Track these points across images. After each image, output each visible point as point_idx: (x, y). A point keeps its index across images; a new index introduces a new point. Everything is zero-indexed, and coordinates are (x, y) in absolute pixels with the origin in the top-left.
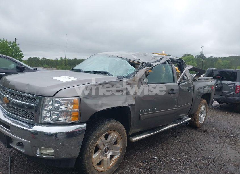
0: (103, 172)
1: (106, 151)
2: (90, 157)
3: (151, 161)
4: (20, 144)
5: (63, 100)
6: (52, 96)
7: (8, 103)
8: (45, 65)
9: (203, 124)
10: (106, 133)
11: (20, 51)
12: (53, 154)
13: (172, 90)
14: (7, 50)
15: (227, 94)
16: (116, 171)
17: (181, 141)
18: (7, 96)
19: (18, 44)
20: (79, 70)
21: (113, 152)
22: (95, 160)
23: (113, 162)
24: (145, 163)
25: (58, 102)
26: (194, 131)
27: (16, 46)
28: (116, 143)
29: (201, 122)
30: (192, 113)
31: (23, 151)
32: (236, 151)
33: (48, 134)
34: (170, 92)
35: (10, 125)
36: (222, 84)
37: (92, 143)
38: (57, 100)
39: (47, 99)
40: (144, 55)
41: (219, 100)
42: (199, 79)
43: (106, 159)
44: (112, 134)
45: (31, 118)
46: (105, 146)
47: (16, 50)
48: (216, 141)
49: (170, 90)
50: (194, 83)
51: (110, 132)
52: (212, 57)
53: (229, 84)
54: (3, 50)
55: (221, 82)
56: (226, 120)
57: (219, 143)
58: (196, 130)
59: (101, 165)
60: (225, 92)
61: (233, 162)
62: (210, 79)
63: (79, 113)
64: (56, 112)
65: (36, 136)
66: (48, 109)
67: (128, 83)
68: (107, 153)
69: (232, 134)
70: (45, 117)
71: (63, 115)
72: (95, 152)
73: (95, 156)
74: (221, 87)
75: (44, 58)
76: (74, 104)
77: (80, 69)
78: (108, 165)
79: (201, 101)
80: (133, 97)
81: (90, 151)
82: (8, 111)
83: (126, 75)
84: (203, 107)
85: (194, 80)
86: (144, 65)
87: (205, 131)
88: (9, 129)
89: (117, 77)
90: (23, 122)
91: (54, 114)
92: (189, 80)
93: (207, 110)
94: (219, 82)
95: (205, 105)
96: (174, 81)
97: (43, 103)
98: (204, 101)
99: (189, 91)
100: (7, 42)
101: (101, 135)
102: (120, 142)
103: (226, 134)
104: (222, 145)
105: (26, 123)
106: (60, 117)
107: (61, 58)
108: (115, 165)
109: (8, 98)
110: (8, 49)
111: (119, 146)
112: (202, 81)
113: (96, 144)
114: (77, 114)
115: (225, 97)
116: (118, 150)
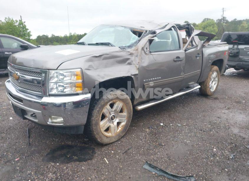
0: (111, 138)
1: (112, 119)
2: (97, 124)
3: (157, 127)
4: (34, 115)
5: (66, 72)
6: (56, 69)
7: (18, 78)
8: (55, 43)
9: (214, 92)
10: (111, 102)
11: (27, 29)
12: (63, 122)
13: (178, 57)
14: (14, 29)
15: (244, 59)
16: (123, 137)
17: (189, 109)
18: (17, 72)
19: (25, 22)
20: (83, 44)
21: (120, 120)
22: (102, 126)
23: (120, 129)
24: (151, 129)
25: (62, 75)
26: (204, 99)
27: (22, 24)
28: (121, 111)
29: (212, 90)
30: (202, 81)
31: (36, 121)
32: (245, 116)
33: (56, 104)
34: (175, 60)
35: (22, 99)
36: (238, 49)
37: (98, 111)
38: (61, 72)
39: (52, 72)
40: (149, 22)
41: (236, 66)
42: (208, 45)
43: (113, 125)
44: (117, 103)
45: (40, 91)
46: (111, 114)
47: (23, 28)
48: (226, 107)
49: (175, 58)
50: (204, 49)
51: (114, 101)
52: (235, 19)
53: (246, 48)
54: (11, 30)
55: (238, 46)
56: (241, 87)
57: (229, 109)
58: (207, 98)
59: (109, 131)
60: (242, 57)
61: (238, 125)
62: (223, 44)
63: (82, 83)
64: (61, 84)
65: (46, 107)
66: (54, 82)
67: (130, 53)
68: (114, 121)
69: (244, 100)
70: (52, 89)
71: (68, 86)
72: (102, 120)
73: (102, 123)
74: (238, 53)
75: (53, 35)
76: (77, 75)
77: (83, 42)
78: (115, 131)
79: (212, 68)
80: (136, 67)
81: (97, 119)
82: (19, 87)
83: (128, 45)
84: (215, 74)
85: (203, 46)
86: (147, 33)
87: (216, 99)
88: (22, 102)
89: (119, 47)
90: (33, 95)
91: (59, 86)
92: (197, 46)
93: (218, 77)
94: (236, 46)
95: (217, 72)
96: (180, 47)
97: (48, 76)
98: (216, 68)
99: (198, 58)
100: (13, 21)
101: (106, 104)
102: (125, 110)
103: (237, 101)
104: (231, 110)
105: (36, 96)
106: (65, 88)
107: (71, 33)
108: (122, 131)
109: (17, 74)
110: (16, 28)
111: (125, 114)
112: (213, 47)
113: (102, 112)
114: (81, 85)
115: (242, 63)
116: (124, 117)
